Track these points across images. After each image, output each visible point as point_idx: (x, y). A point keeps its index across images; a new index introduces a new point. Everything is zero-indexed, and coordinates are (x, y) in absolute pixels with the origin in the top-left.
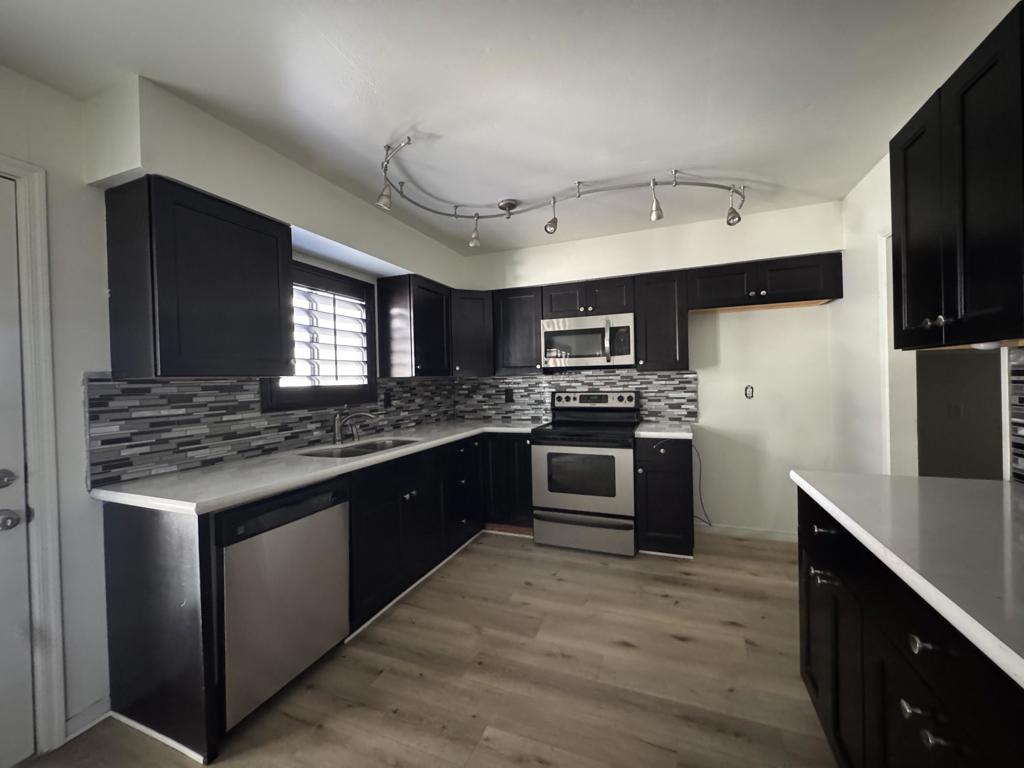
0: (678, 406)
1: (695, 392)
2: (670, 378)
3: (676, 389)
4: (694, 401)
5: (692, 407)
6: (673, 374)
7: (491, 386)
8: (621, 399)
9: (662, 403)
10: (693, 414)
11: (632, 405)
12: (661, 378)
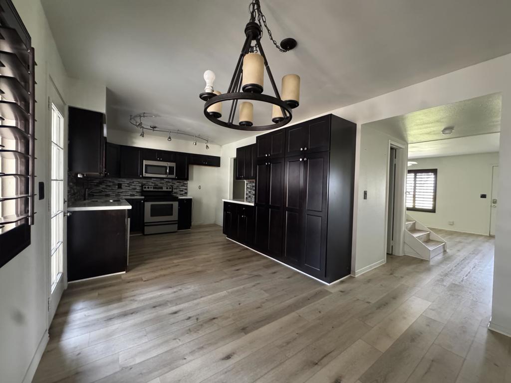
0: (182, 191)
1: (187, 187)
2: (180, 183)
3: (182, 186)
4: (186, 189)
5: (186, 191)
6: (181, 181)
7: (110, 182)
8: (167, 188)
9: (178, 190)
10: (186, 193)
11: (171, 190)
12: (178, 182)
